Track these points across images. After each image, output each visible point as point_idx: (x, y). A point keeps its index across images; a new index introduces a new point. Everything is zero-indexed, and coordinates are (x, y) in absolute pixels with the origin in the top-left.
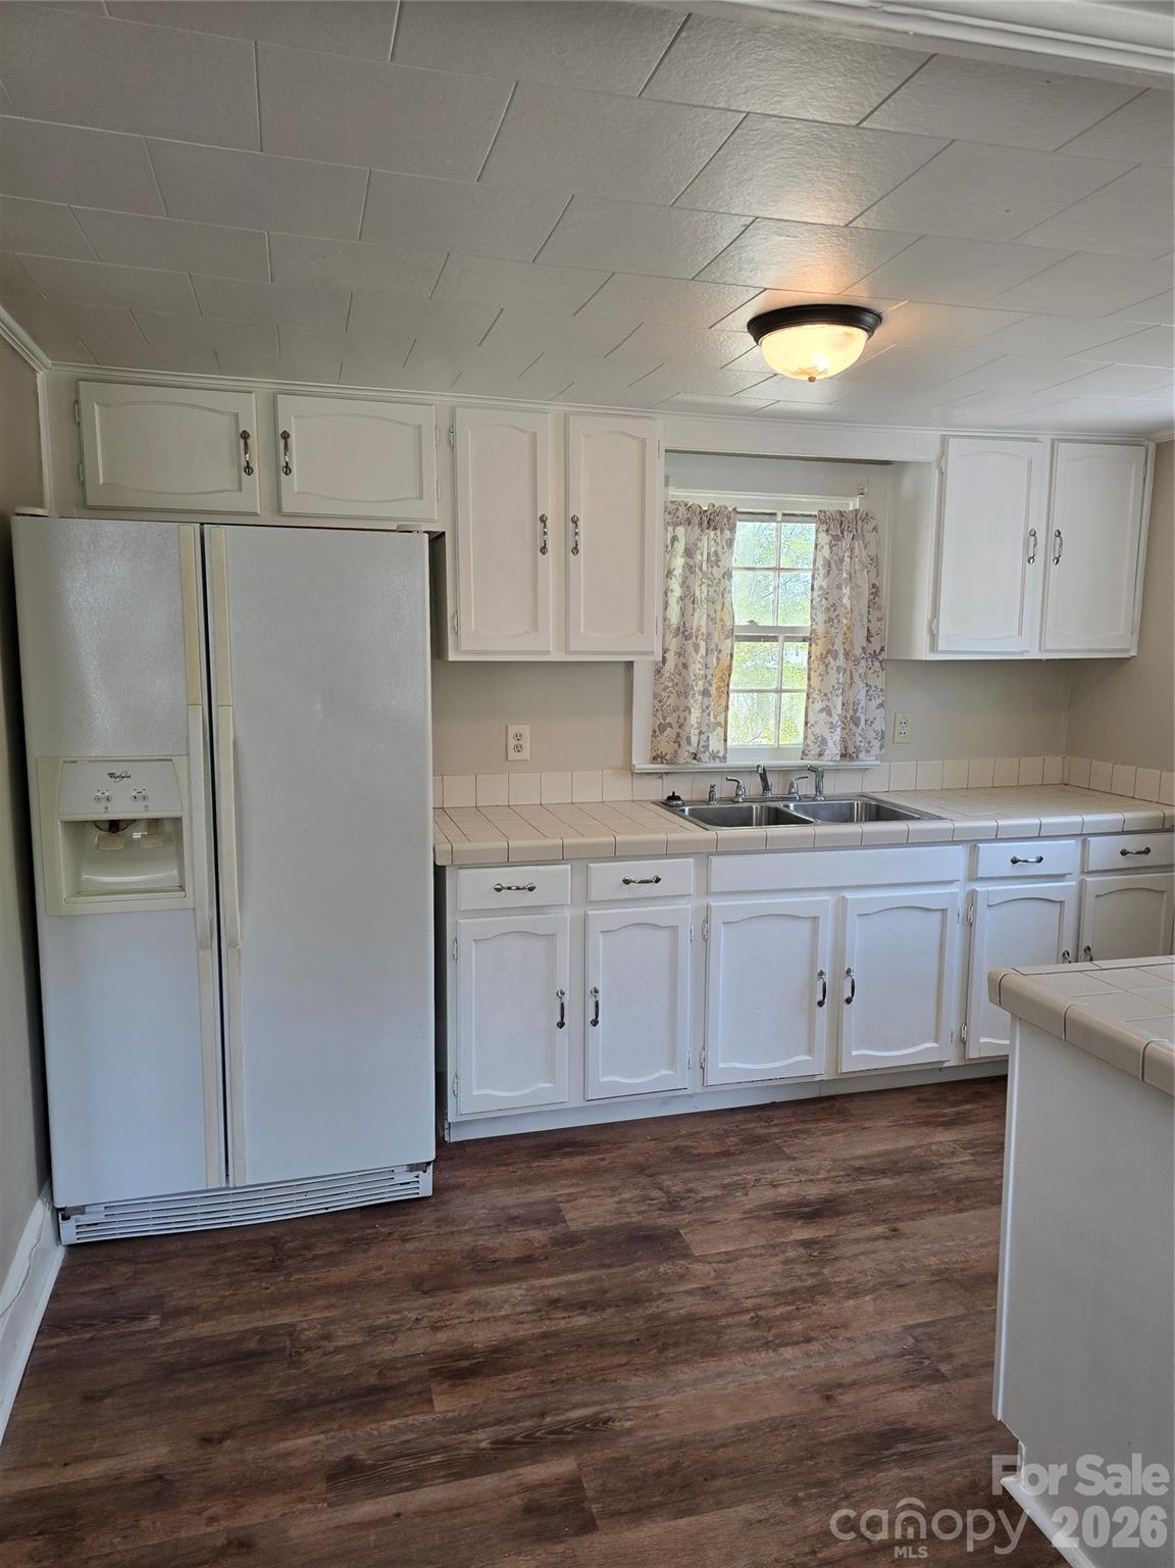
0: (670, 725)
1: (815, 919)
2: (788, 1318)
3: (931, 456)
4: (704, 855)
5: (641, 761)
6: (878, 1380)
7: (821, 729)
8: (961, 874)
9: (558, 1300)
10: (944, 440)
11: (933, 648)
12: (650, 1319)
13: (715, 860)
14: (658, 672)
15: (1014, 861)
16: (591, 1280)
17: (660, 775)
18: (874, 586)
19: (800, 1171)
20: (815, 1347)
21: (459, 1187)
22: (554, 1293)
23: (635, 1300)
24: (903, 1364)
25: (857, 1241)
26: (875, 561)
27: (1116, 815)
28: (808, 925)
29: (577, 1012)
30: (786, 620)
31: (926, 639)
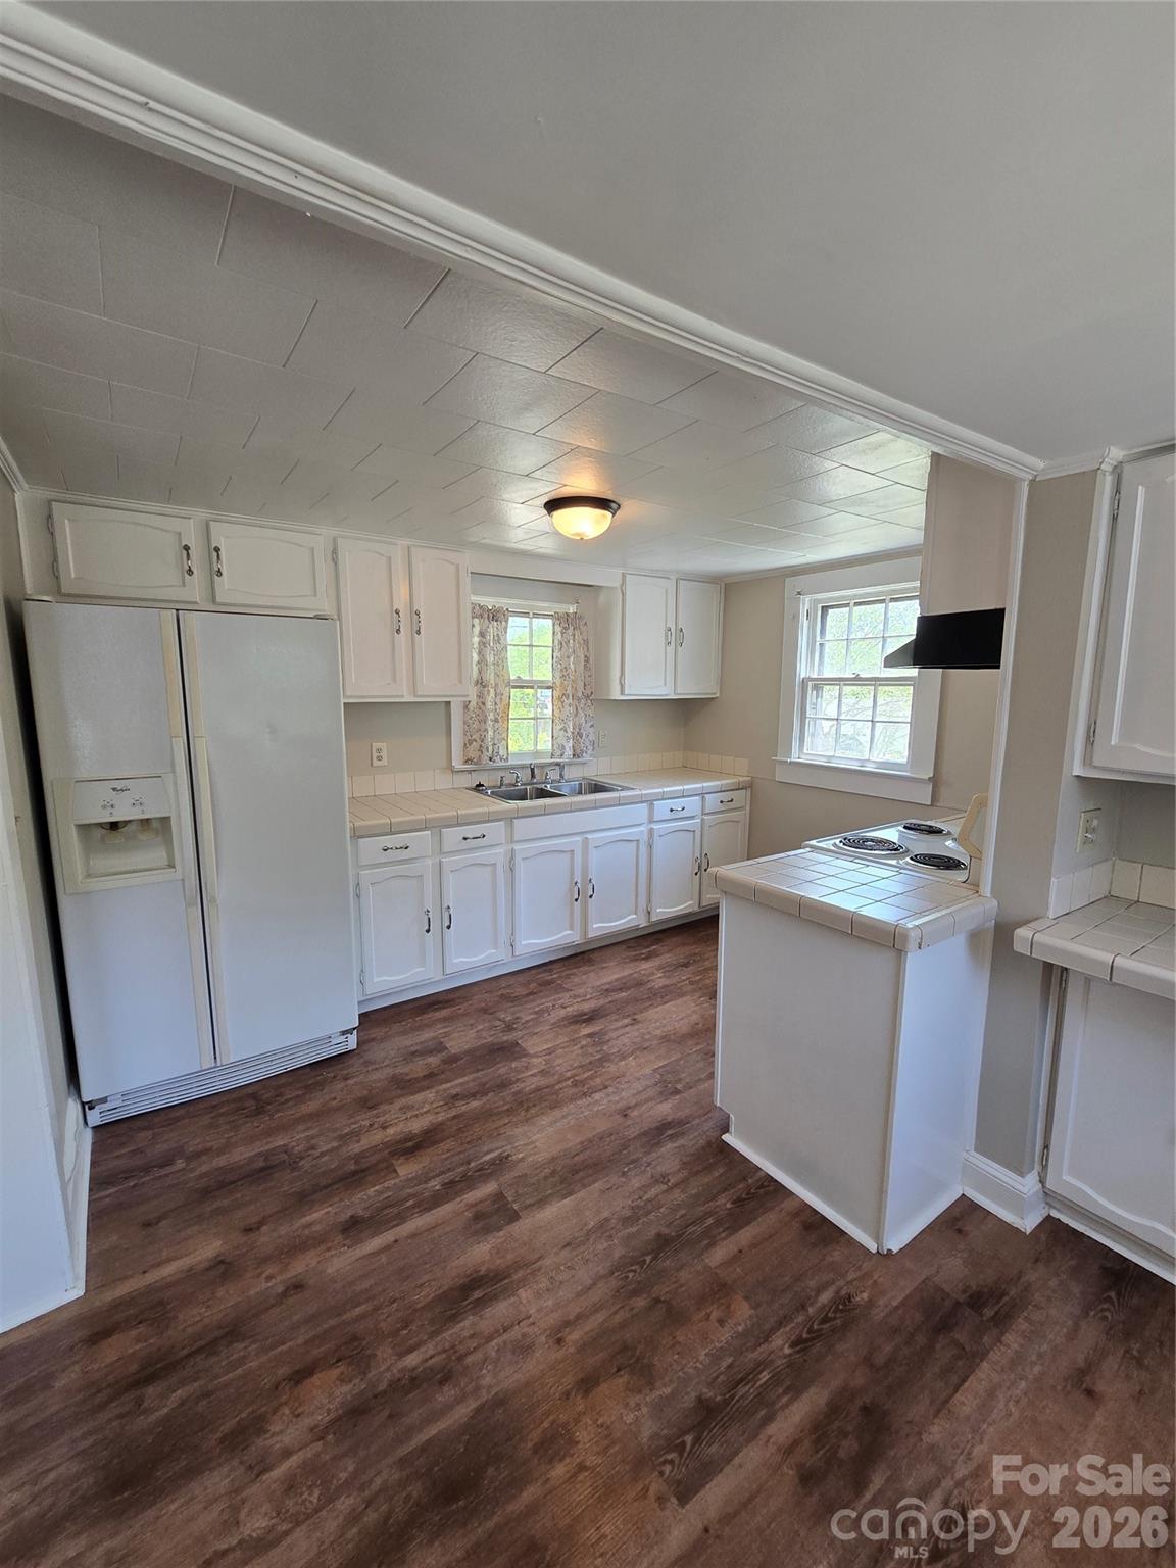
0: (475, 741)
1: (572, 851)
2: (591, 1078)
3: (617, 584)
4: (510, 819)
5: (457, 764)
6: (647, 1101)
7: (561, 740)
8: (646, 821)
9: (457, 1095)
10: (623, 575)
11: (622, 693)
12: (515, 1094)
13: (516, 821)
14: (466, 708)
15: (671, 810)
16: (473, 1080)
17: (470, 772)
18: (586, 657)
19: (575, 997)
20: (611, 1090)
21: (373, 1040)
22: (454, 1092)
23: (503, 1085)
24: (658, 1089)
25: (617, 1029)
26: (586, 642)
27: (719, 783)
28: (568, 855)
29: (438, 922)
30: (538, 676)
31: (618, 687)
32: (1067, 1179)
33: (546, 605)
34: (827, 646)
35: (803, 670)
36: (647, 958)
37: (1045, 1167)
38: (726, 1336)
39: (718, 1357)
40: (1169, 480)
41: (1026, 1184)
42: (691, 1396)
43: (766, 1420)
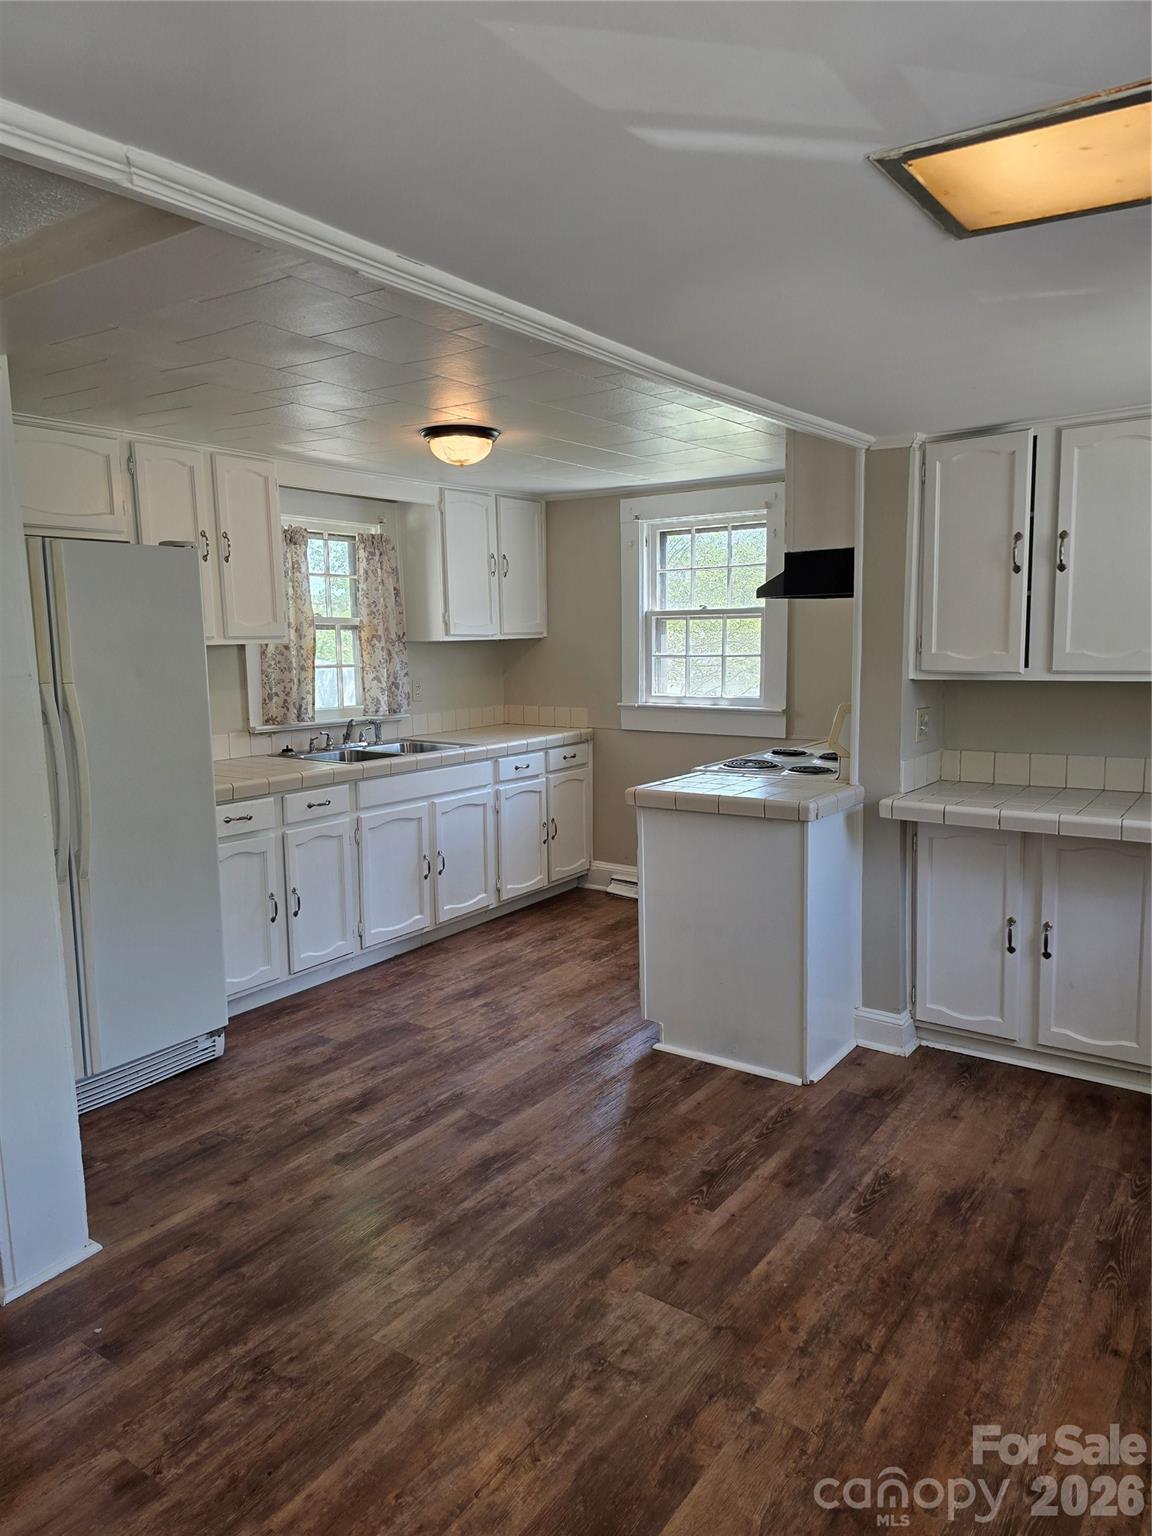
0: (277, 694)
1: (419, 819)
2: (507, 1033)
3: (435, 501)
4: (354, 781)
5: (256, 723)
6: (571, 1038)
8: (490, 779)
9: (375, 1067)
10: (441, 489)
11: (447, 633)
13: (362, 784)
14: (263, 653)
15: (517, 768)
16: (383, 1055)
17: (270, 734)
18: (395, 589)
19: (448, 980)
20: (532, 1037)
21: (243, 1043)
22: (370, 1065)
24: (576, 1029)
25: (510, 996)
26: (395, 571)
27: (560, 736)
28: (415, 823)
29: (284, 908)
30: (337, 614)
31: (441, 626)
32: (932, 1008)
33: (343, 524)
34: (669, 576)
35: (647, 605)
36: (509, 937)
37: (914, 1003)
38: (707, 1143)
39: (707, 1152)
40: (954, 459)
41: (903, 1019)
42: (696, 1172)
43: (753, 1170)
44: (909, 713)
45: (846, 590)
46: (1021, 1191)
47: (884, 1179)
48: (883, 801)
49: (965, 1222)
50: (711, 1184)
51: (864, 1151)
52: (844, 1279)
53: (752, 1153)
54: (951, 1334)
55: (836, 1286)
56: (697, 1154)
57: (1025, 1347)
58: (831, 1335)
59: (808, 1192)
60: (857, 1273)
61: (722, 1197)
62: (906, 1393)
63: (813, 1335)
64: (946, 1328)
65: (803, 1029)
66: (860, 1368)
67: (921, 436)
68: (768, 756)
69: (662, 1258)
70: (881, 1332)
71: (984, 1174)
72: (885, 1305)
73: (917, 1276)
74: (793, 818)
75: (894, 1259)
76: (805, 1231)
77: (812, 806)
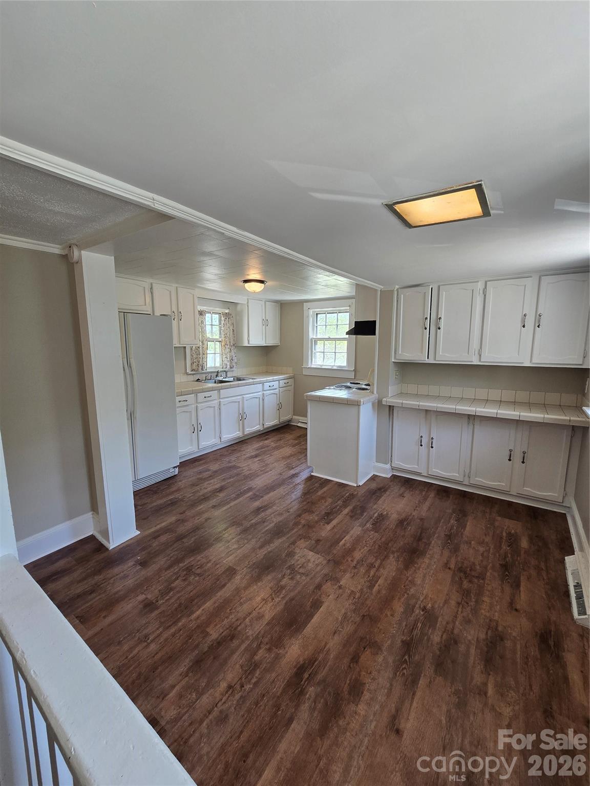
0: (195, 362)
2: (266, 469)
3: (246, 303)
4: (219, 390)
5: (189, 371)
6: (285, 471)
7: (226, 362)
8: (262, 390)
9: (224, 479)
10: (248, 299)
12: (243, 476)
13: (221, 390)
14: (191, 349)
15: (269, 386)
16: (227, 475)
17: (193, 374)
18: (233, 330)
19: (248, 452)
20: (273, 470)
21: (184, 470)
22: (222, 478)
23: (238, 475)
25: (267, 457)
26: (233, 324)
27: (283, 376)
28: (238, 403)
29: (197, 429)
30: (215, 337)
31: (247, 341)
32: (397, 463)
33: (217, 309)
34: (318, 327)
35: (311, 336)
36: (266, 439)
37: (391, 462)
38: (327, 504)
39: (327, 507)
40: (407, 294)
41: (388, 466)
42: (323, 513)
43: (340, 512)
44: (392, 371)
45: (373, 333)
46: (422, 519)
47: (381, 515)
48: (384, 399)
49: (405, 528)
50: (328, 516)
51: (375, 507)
52: (368, 545)
53: (341, 507)
54: (400, 563)
55: (366, 548)
56: (323, 507)
57: (422, 566)
58: (363, 563)
59: (358, 519)
60: (372, 543)
61: (331, 520)
62: (386, 580)
63: (358, 562)
64: (398, 561)
65: (357, 469)
66: (372, 573)
67: (397, 287)
68: (349, 384)
69: (312, 539)
70: (379, 562)
71: (411, 514)
72: (380, 553)
73: (390, 545)
74: (356, 404)
75: (383, 539)
76: (356, 530)
77: (362, 400)
